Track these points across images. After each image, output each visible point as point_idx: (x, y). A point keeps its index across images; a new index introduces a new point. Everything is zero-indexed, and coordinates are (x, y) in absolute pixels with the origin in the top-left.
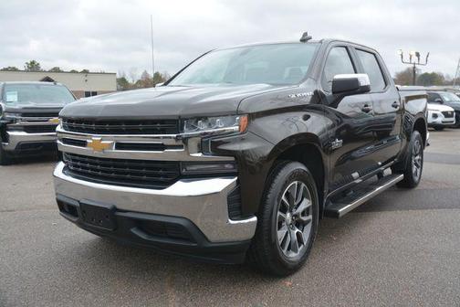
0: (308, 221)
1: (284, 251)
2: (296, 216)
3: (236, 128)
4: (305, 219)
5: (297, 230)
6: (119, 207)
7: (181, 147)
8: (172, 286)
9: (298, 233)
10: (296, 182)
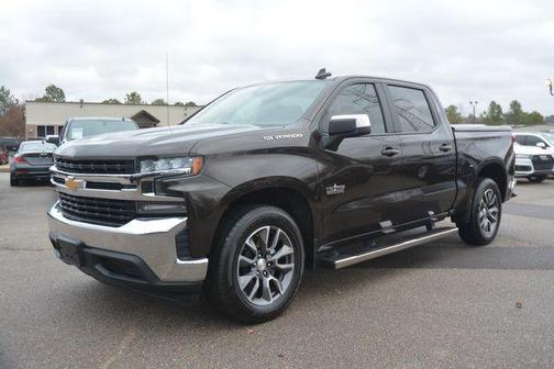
0: (288, 270)
1: (250, 298)
2: (272, 263)
3: (187, 170)
4: (282, 266)
5: (271, 277)
6: (87, 244)
7: (135, 187)
8: (137, 326)
9: (271, 281)
10: (268, 227)
